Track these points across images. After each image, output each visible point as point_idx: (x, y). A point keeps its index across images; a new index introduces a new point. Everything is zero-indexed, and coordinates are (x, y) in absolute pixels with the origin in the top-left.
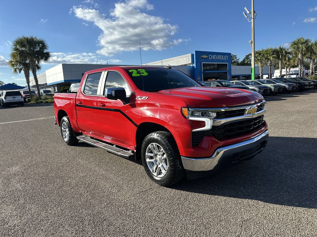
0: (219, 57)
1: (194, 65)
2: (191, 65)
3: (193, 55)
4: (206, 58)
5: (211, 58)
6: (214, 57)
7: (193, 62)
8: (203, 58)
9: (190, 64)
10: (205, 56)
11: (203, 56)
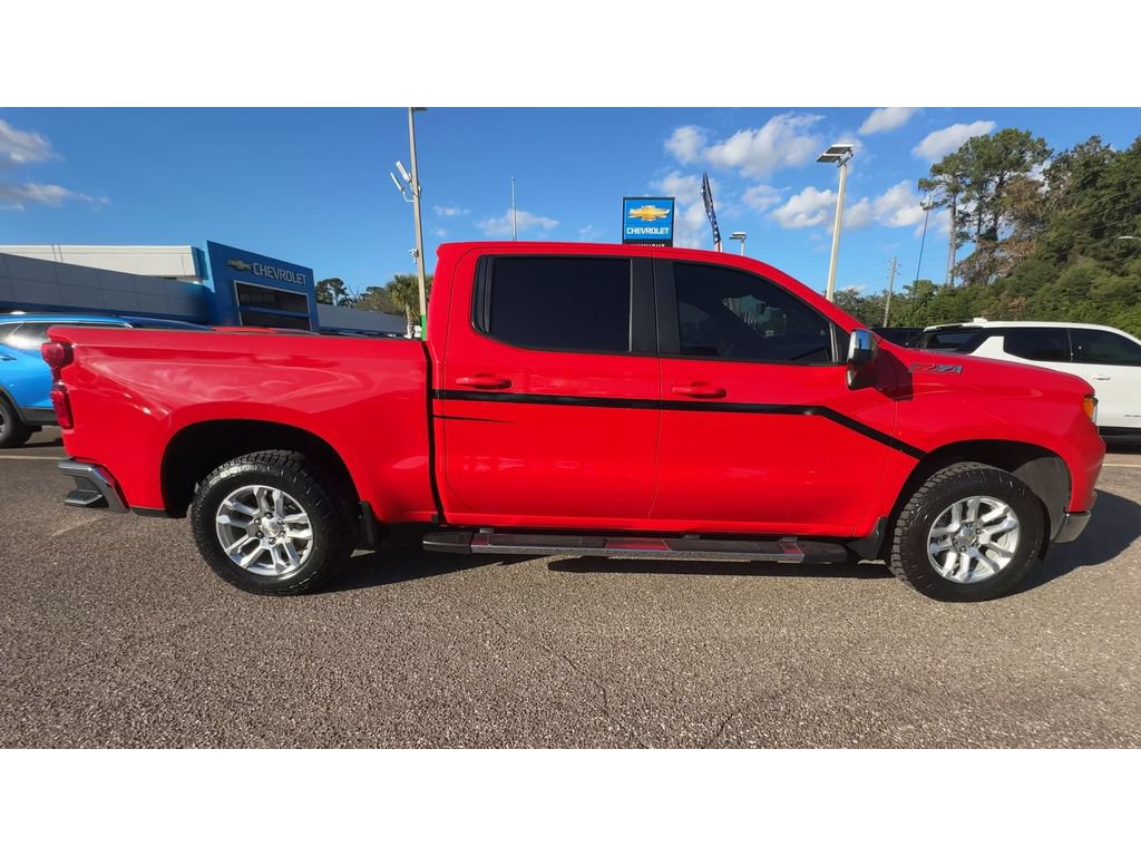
0: (284, 274)
1: (209, 283)
2: (196, 283)
3: (198, 254)
4: (246, 269)
5: (258, 271)
6: (267, 270)
7: (201, 273)
8: (234, 267)
9: (191, 277)
10: (241, 264)
11: (233, 263)
